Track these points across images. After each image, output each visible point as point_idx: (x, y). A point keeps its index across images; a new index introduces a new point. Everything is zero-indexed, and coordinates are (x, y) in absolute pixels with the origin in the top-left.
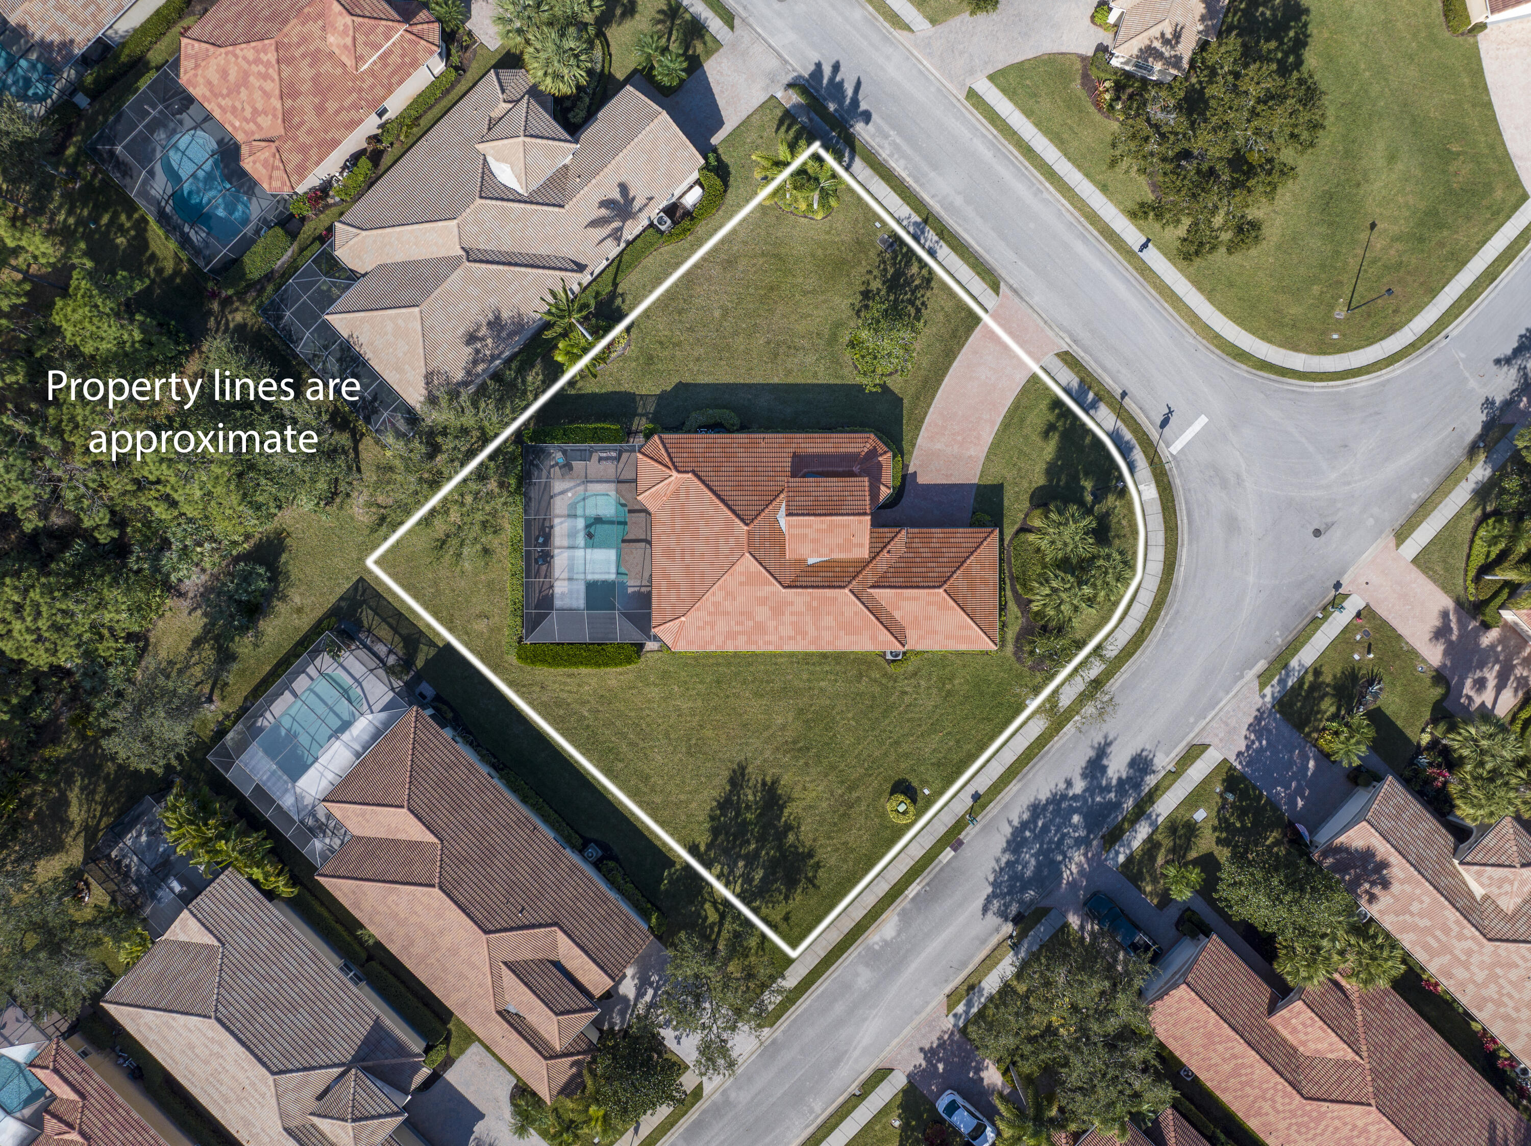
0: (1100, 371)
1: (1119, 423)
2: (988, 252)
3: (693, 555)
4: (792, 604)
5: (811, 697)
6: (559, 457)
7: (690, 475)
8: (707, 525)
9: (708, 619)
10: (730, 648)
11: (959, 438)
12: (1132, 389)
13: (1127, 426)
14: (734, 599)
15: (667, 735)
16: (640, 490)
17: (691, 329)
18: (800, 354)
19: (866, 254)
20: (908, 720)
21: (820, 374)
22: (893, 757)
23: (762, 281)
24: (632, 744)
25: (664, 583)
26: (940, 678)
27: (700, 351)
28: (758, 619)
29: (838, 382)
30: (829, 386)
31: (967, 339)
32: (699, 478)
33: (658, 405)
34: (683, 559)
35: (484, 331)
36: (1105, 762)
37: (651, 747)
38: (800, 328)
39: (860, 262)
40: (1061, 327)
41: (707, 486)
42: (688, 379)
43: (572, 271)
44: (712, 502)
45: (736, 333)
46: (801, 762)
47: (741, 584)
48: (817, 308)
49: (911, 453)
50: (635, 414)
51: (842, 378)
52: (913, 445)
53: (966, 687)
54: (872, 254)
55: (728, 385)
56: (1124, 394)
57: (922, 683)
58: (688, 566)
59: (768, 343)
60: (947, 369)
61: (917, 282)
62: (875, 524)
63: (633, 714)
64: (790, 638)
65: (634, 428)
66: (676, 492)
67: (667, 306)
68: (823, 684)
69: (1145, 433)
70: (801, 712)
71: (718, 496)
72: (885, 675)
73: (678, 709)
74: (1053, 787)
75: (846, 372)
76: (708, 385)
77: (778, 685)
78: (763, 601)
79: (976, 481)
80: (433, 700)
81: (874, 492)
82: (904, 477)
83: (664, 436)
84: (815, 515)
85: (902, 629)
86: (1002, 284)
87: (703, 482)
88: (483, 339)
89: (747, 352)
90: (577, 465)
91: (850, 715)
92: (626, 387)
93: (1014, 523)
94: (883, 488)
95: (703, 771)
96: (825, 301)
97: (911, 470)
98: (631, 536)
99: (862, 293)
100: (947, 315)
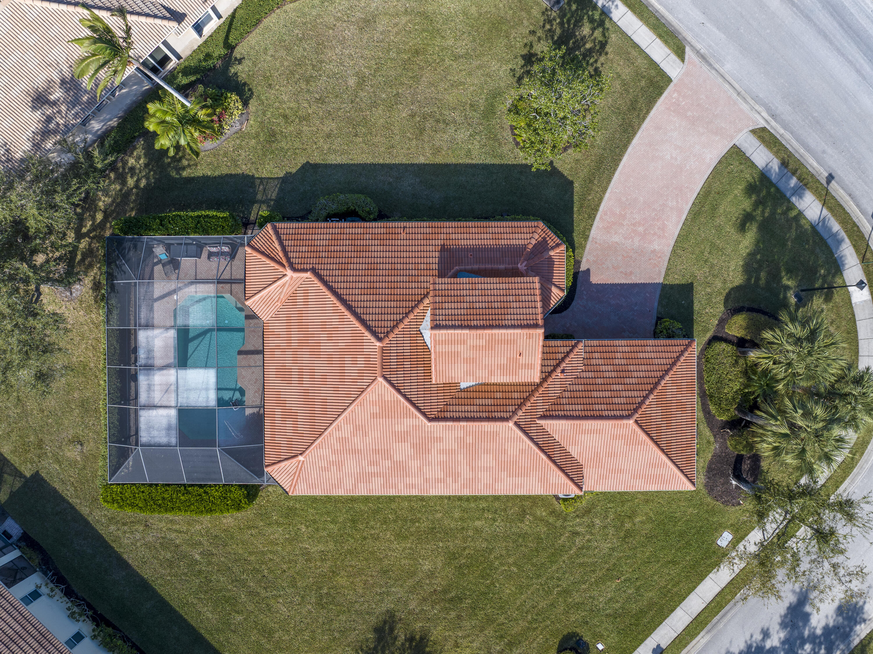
0: (802, 151)
1: (825, 212)
2: (670, 11)
3: (312, 377)
4: (440, 440)
5: (465, 539)
6: (160, 252)
7: (308, 275)
8: (330, 338)
9: (333, 458)
10: (362, 491)
11: (641, 229)
12: (839, 172)
13: (834, 215)
14: (366, 434)
15: (293, 584)
16: (249, 293)
17: (321, 100)
18: (451, 129)
19: (529, 12)
20: (581, 565)
21: (475, 153)
22: (561, 608)
23: (405, 43)
24: (252, 594)
25: (278, 411)
26: (618, 517)
27: (330, 126)
28: (397, 457)
29: (496, 161)
30: (485, 167)
31: (648, 112)
32: (320, 278)
33: (281, 190)
34: (301, 381)
35: (57, 94)
36: (808, 609)
37: (276, 597)
38: (450, 98)
39: (521, 21)
40: (757, 99)
41: (331, 289)
42: (316, 158)
43: (164, 18)
44: (336, 310)
45: (374, 105)
46: (453, 614)
47: (374, 416)
48: (470, 74)
49: (583, 247)
50: (253, 202)
51: (501, 157)
52: (586, 238)
53: (649, 526)
54: (536, 12)
55: (364, 167)
56: (830, 178)
57: (597, 521)
58: (306, 392)
59: (413, 116)
60: (625, 147)
61: (588, 46)
62: (547, 337)
63: (253, 558)
64: (439, 481)
65: (252, 218)
66: (293, 297)
67: (292, 73)
68: (478, 523)
69: (855, 224)
70: (453, 556)
71: (344, 302)
72: (553, 512)
73: (306, 553)
74: (748, 637)
75: (505, 149)
76: (341, 166)
77: (424, 525)
78: (403, 437)
79: (660, 280)
80: (20, 540)
81: (546, 297)
82: (576, 275)
83: (279, 225)
84: (469, 327)
85: (580, 467)
86: (688, 49)
87: (325, 283)
88: (54, 104)
89: (388, 126)
90: (186, 262)
91: (511, 560)
92: (244, 169)
93: (706, 330)
94: (554, 290)
95: (336, 625)
96: (479, 67)
97: (583, 267)
98: (249, 347)
99: (523, 57)
100: (624, 84)
